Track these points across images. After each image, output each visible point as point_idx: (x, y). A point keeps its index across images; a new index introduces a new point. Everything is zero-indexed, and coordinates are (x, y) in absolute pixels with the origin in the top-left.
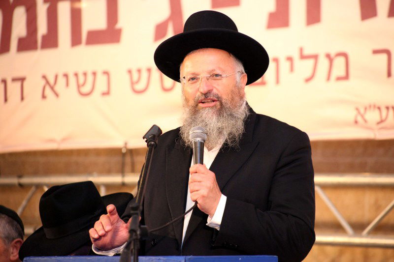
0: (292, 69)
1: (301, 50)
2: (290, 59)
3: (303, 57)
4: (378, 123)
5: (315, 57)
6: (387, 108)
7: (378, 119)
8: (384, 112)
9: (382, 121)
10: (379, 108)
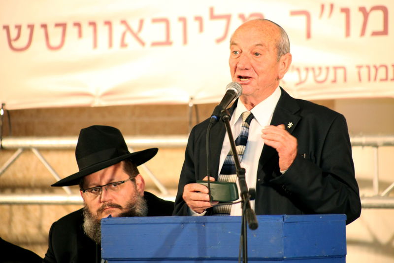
0: (201, 29)
1: (212, 10)
2: (199, 19)
3: (213, 17)
4: (298, 84)
5: (228, 17)
6: (307, 69)
7: (297, 80)
8: (303, 73)
9: (301, 83)
10: (298, 70)
